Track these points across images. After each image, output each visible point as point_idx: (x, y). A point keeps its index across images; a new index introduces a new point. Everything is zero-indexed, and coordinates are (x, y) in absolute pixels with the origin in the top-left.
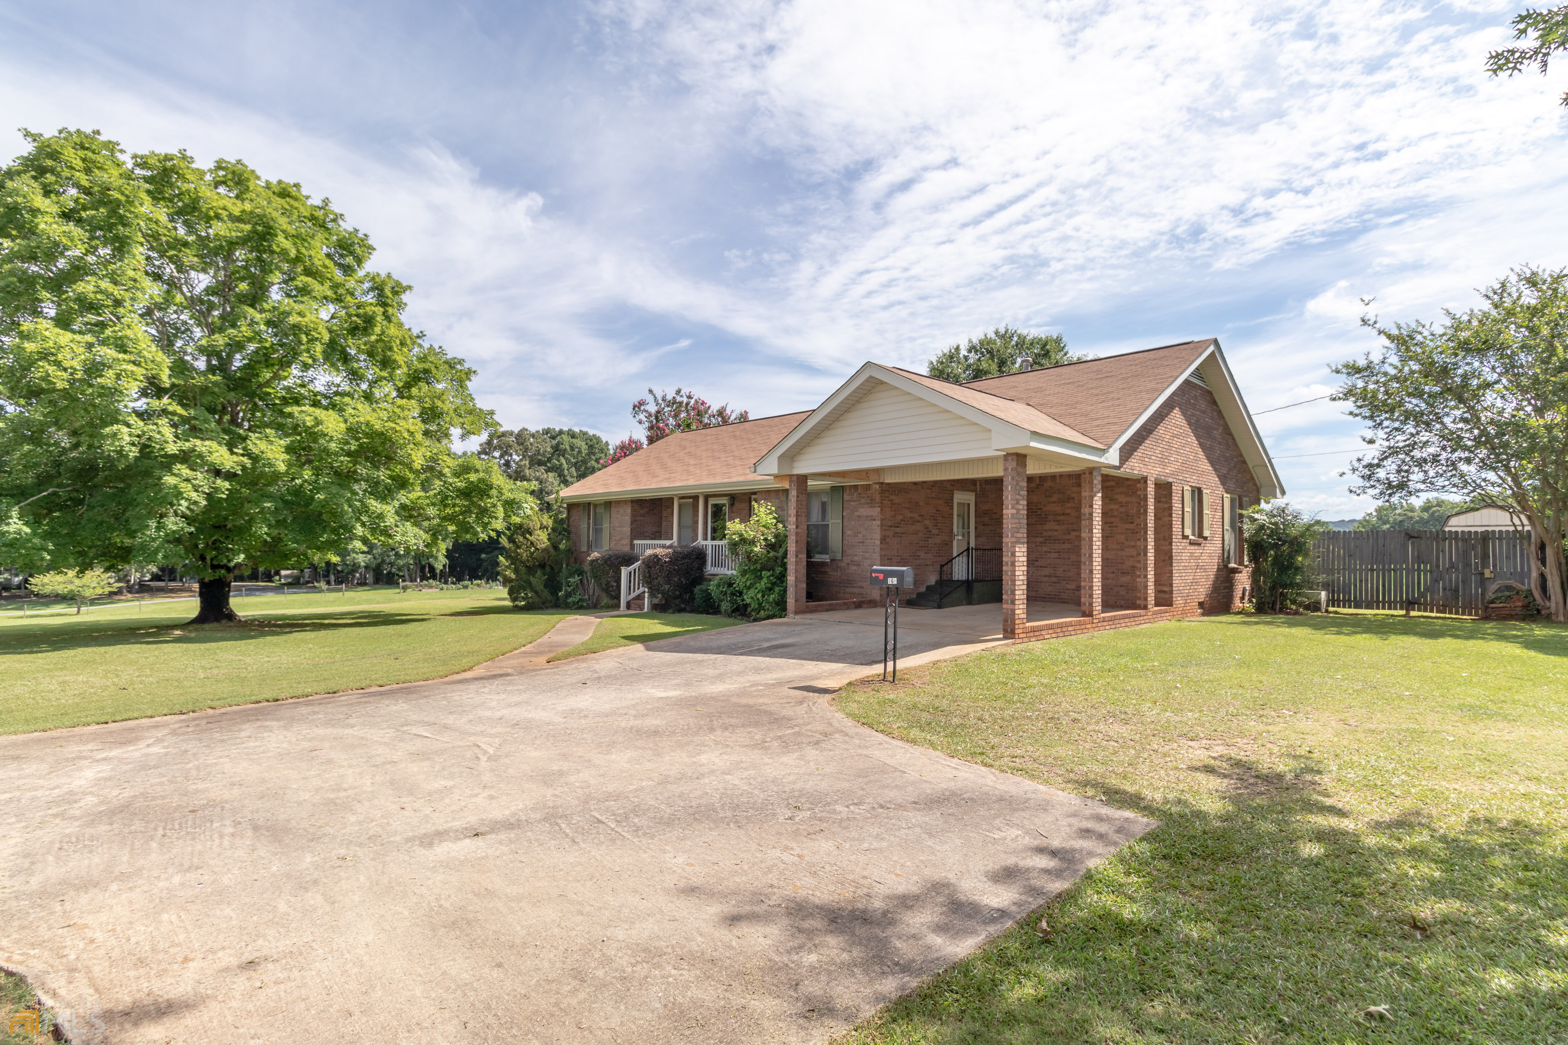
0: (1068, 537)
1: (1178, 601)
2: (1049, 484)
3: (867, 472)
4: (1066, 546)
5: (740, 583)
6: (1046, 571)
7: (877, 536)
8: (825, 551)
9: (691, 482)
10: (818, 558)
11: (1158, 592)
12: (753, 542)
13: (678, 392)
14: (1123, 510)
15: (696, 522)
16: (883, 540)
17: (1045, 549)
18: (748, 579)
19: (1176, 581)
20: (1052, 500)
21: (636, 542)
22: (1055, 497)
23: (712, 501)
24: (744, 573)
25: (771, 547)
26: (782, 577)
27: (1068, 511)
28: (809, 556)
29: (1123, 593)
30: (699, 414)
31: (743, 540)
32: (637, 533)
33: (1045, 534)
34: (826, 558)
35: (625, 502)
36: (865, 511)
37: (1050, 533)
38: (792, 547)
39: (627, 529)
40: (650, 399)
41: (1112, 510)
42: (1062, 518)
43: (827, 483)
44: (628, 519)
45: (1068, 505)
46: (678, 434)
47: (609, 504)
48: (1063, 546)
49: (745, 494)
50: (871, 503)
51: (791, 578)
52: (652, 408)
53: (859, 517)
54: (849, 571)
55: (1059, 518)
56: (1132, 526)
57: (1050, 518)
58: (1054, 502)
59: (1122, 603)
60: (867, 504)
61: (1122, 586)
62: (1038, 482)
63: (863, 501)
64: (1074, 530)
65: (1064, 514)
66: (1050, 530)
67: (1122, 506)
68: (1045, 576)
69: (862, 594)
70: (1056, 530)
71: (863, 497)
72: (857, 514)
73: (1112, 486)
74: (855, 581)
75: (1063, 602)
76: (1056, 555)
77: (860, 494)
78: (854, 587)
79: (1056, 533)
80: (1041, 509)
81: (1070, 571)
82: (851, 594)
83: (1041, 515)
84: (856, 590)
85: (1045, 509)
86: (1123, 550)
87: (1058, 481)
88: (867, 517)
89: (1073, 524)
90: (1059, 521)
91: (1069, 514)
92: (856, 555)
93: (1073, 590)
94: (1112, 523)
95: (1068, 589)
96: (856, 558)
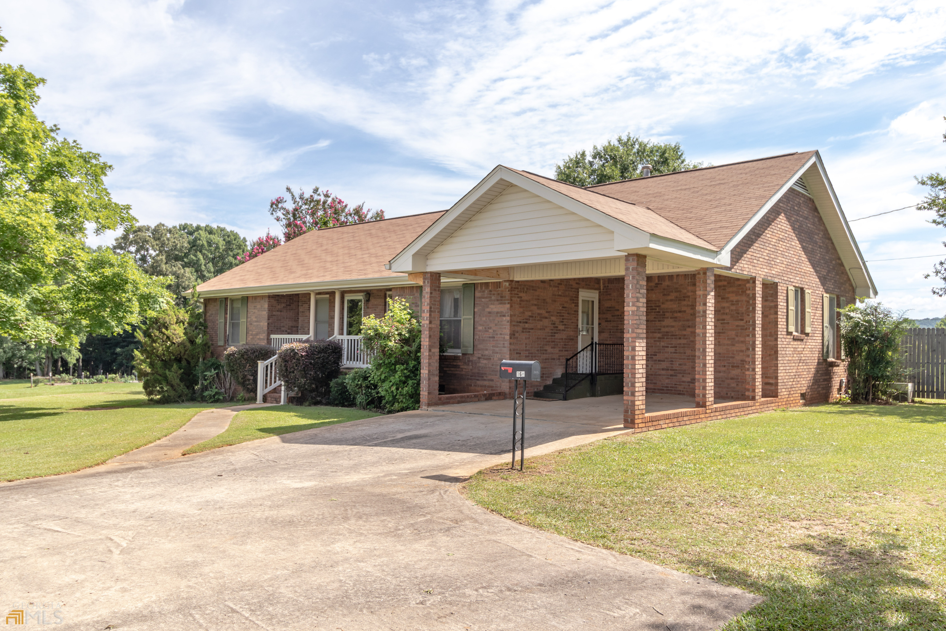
0: (684, 333)
1: (783, 392)
3: (497, 270)
4: (683, 341)
5: (375, 377)
6: (664, 365)
7: (507, 331)
8: (457, 345)
9: (328, 278)
10: (451, 352)
11: (765, 384)
12: (387, 337)
13: (316, 190)
14: (733, 308)
15: (333, 318)
16: (512, 335)
17: (662, 344)
18: (383, 372)
19: (781, 374)
20: (669, 298)
21: (273, 336)
22: (673, 296)
23: (348, 297)
24: (379, 366)
25: (405, 341)
26: (415, 371)
27: (683, 309)
28: (442, 350)
29: (734, 385)
30: (336, 212)
31: (378, 335)
32: (274, 328)
33: (663, 330)
34: (458, 352)
35: (262, 297)
36: (495, 308)
37: (667, 329)
38: (425, 342)
39: (264, 324)
40: (287, 197)
41: (724, 308)
42: (679, 315)
43: (459, 281)
44: (265, 314)
45: (685, 303)
46: (315, 232)
47: (246, 300)
48: (679, 341)
49: (380, 290)
50: (501, 299)
51: (424, 372)
52: (290, 206)
53: (490, 313)
54: (480, 365)
55: (676, 315)
56: (741, 323)
57: (667, 315)
58: (671, 300)
59: (733, 394)
60: (498, 300)
61: (732, 379)
62: (657, 281)
63: (493, 298)
64: (689, 327)
65: (680, 312)
66: (667, 326)
67: (733, 304)
68: (663, 369)
69: (492, 387)
70: (673, 327)
71: (494, 294)
72: (488, 310)
73: (724, 286)
74: (485, 374)
75: (679, 394)
76: (673, 350)
77: (491, 291)
78: (485, 380)
79: (673, 329)
80: (659, 306)
81: (685, 365)
82: (481, 386)
83: (659, 312)
84: (486, 383)
85: (663, 306)
86: (733, 345)
87: (675, 281)
88: (497, 313)
89: (688, 320)
90: (676, 318)
91: (685, 311)
92: (487, 350)
93: (688, 382)
94: (724, 320)
95: (684, 382)
96: (486, 353)
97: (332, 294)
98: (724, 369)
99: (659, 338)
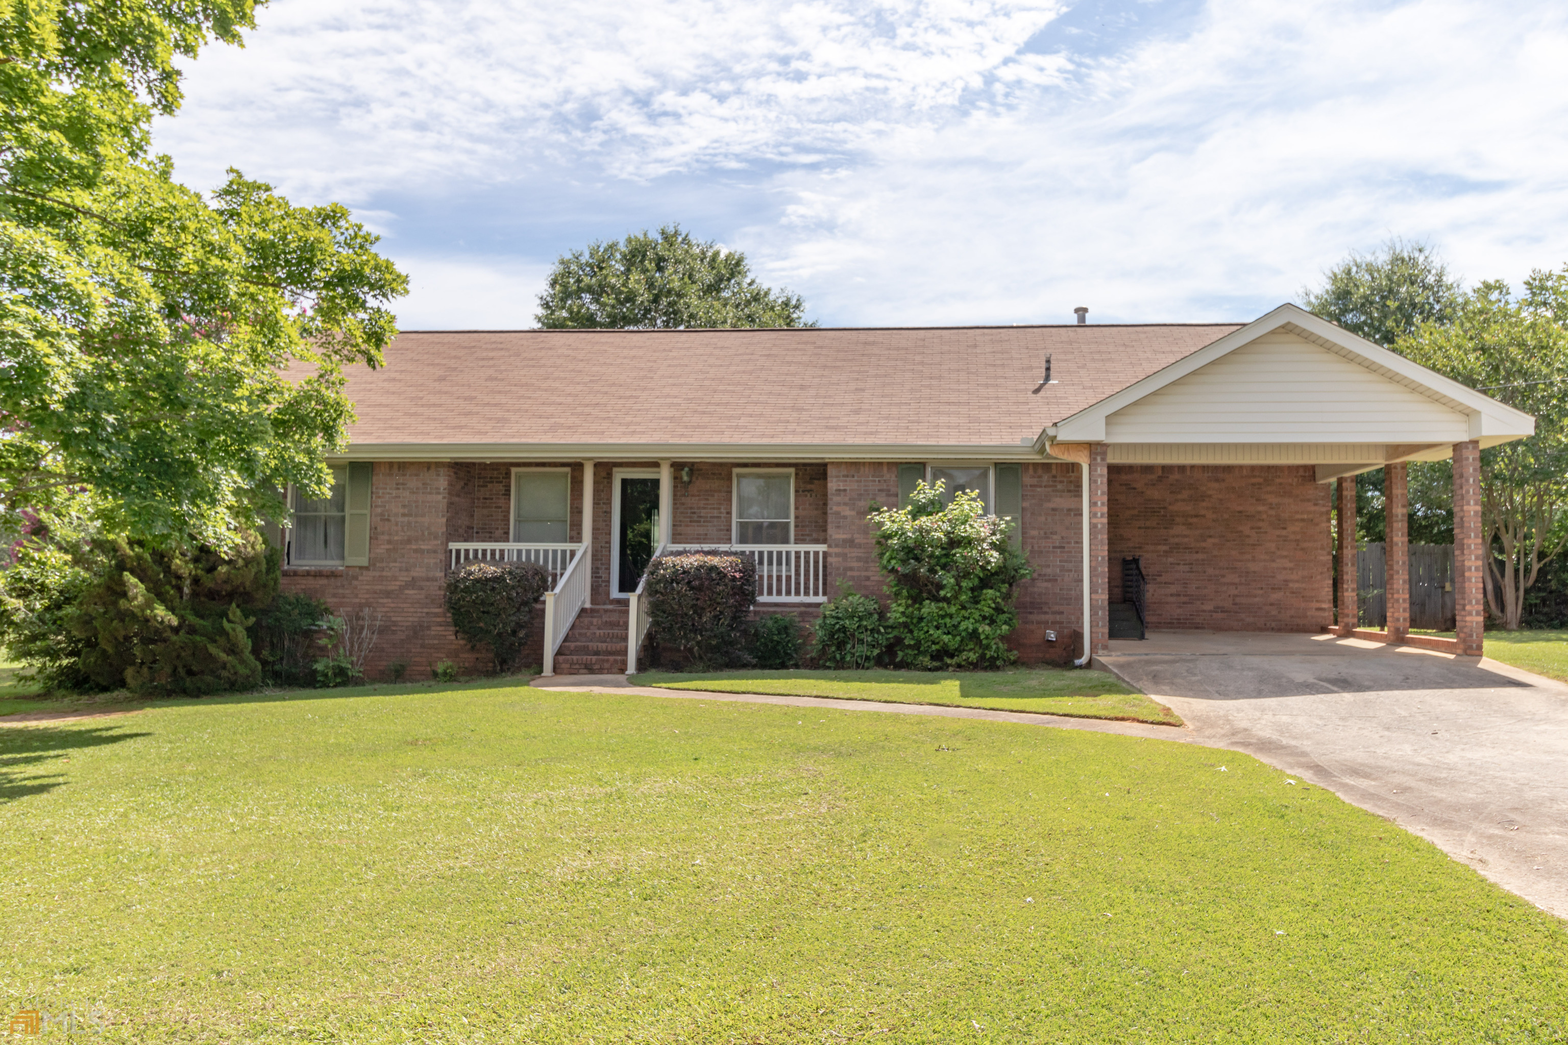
0: (1203, 544)
2: (1176, 476)
4: (1200, 556)
6: (1173, 589)
14: (1273, 512)
15: (577, 511)
17: (1170, 560)
20: (1179, 497)
21: (454, 546)
22: (1185, 494)
23: (619, 476)
27: (1203, 512)
29: (1274, 613)
33: (1172, 540)
37: (1176, 540)
39: (438, 520)
41: (1259, 512)
42: (1195, 520)
44: (438, 499)
45: (1204, 504)
48: (1196, 556)
49: (721, 465)
53: (1054, 510)
54: (1036, 589)
55: (1191, 520)
56: (1284, 533)
57: (1178, 520)
58: (1183, 500)
59: (1273, 624)
60: (1069, 491)
61: (1272, 604)
62: (1160, 473)
63: (1059, 487)
64: (1210, 537)
65: (1196, 516)
66: (1178, 536)
67: (1271, 508)
68: (1172, 595)
69: (1062, 623)
70: (1186, 536)
71: (1061, 482)
72: (1051, 505)
73: (1260, 484)
74: (1046, 603)
75: (1197, 628)
76: (1187, 568)
77: (1054, 477)
78: (1046, 613)
79: (1186, 540)
80: (1165, 508)
81: (1206, 588)
82: (1038, 623)
83: (1165, 516)
84: (1050, 618)
85: (1170, 508)
86: (1274, 561)
87: (1188, 473)
88: (1069, 510)
89: (1208, 528)
90: (1190, 524)
91: (1204, 516)
92: (1048, 566)
93: (1210, 611)
94: (1259, 528)
95: (1204, 611)
96: (1049, 571)
97: (577, 467)
98: (1261, 592)
99: (1165, 552)
